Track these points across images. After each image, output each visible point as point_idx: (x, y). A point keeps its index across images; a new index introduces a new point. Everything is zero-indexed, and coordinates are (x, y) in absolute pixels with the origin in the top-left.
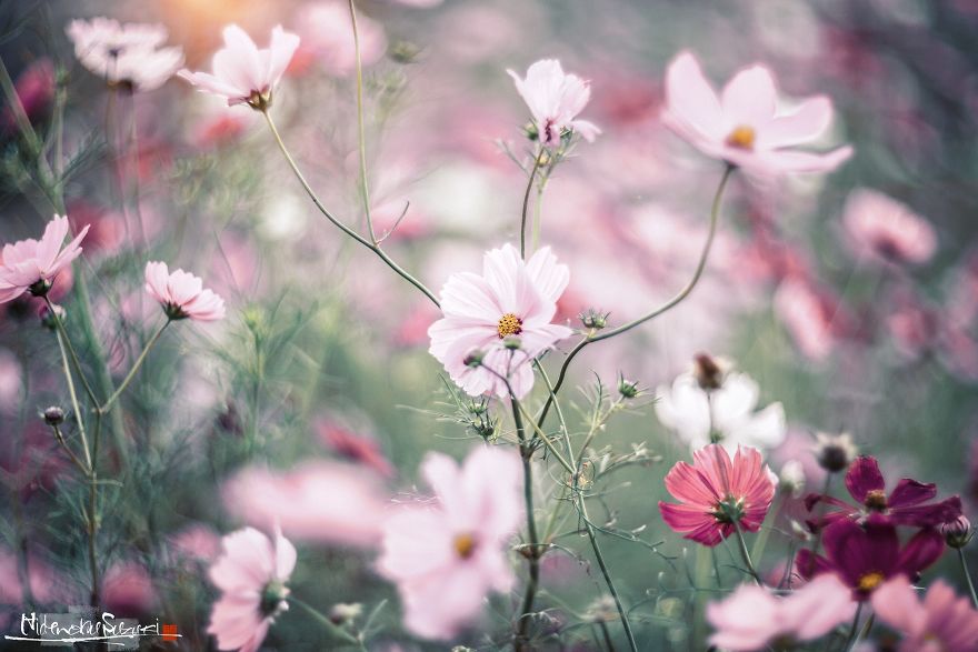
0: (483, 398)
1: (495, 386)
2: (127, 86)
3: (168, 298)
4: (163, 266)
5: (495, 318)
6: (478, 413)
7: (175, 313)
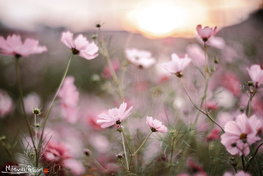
0: (234, 156)
1: (239, 152)
2: (141, 67)
3: (152, 126)
4: (151, 118)
5: (239, 134)
6: (233, 160)
7: (154, 130)
